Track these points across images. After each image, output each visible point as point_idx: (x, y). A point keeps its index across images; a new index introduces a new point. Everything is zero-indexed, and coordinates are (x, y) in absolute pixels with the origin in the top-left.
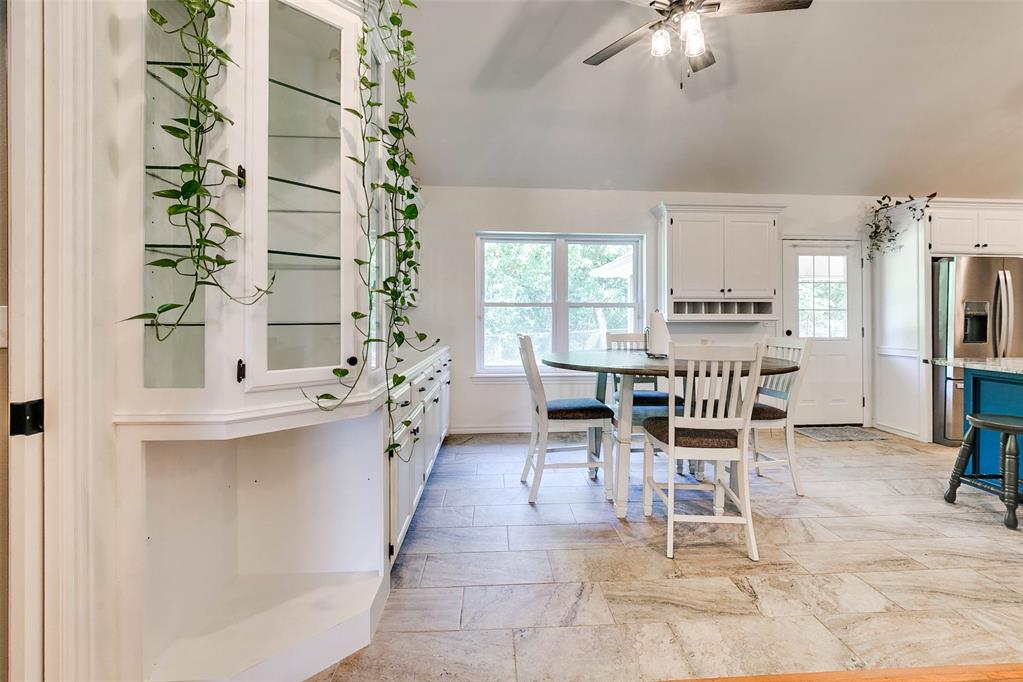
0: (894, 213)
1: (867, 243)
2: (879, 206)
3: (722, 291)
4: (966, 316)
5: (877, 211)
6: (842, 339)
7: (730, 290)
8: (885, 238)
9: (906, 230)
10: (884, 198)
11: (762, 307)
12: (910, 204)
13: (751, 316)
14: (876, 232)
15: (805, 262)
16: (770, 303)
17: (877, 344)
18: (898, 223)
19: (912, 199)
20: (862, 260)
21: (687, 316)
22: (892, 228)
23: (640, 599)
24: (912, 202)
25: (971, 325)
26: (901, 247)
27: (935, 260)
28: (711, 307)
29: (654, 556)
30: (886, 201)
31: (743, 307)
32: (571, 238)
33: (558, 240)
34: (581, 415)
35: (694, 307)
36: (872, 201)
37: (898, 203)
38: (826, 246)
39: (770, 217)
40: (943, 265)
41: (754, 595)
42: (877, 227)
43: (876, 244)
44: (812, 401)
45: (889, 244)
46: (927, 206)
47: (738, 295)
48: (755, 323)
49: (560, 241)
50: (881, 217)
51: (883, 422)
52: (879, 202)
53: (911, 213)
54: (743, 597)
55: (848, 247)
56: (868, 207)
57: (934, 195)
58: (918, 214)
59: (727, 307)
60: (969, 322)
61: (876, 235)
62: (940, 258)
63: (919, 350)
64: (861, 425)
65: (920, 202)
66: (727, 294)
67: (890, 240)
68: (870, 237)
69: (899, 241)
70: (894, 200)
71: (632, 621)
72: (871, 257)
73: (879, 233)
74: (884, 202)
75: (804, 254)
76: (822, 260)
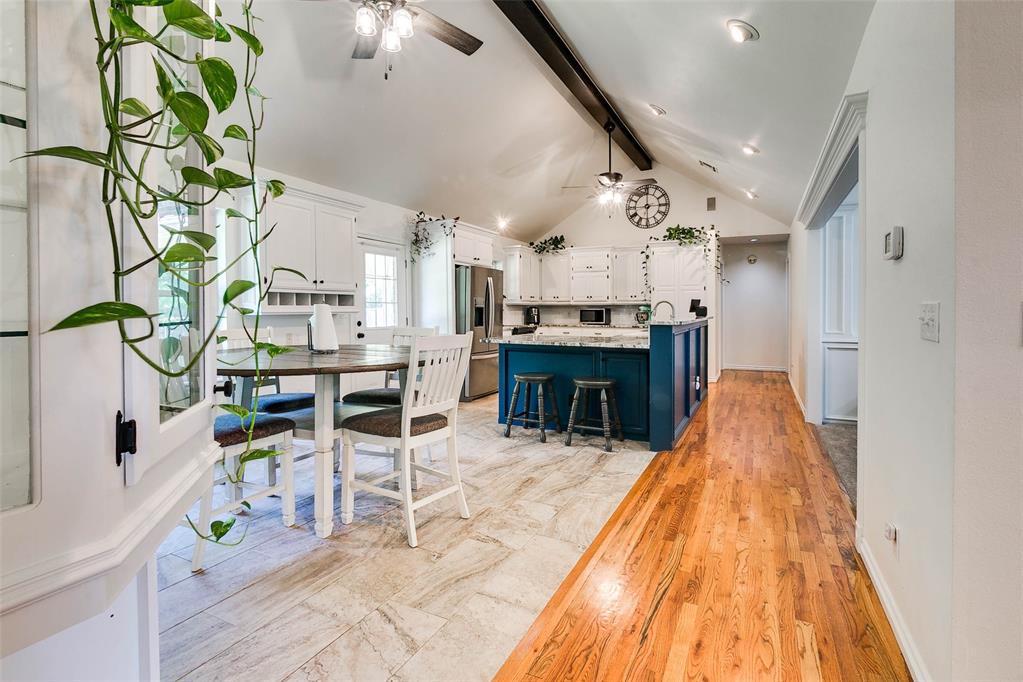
0: (429, 227)
1: (411, 248)
2: (418, 219)
3: (315, 282)
4: (475, 308)
5: (416, 223)
7: (322, 282)
8: (422, 246)
9: (438, 242)
10: (420, 214)
12: (440, 222)
13: (337, 308)
14: (416, 240)
15: (370, 259)
16: (353, 296)
18: (433, 235)
19: (443, 218)
20: (406, 261)
22: (428, 238)
23: (438, 590)
24: (443, 221)
25: (476, 314)
26: (434, 254)
27: (457, 266)
29: (402, 553)
30: (422, 216)
31: (330, 299)
36: (413, 214)
37: (431, 220)
38: (383, 247)
39: (352, 214)
40: (463, 271)
41: (495, 541)
42: (417, 235)
43: (417, 250)
45: (426, 251)
46: (453, 226)
47: (328, 287)
50: (419, 228)
52: (417, 216)
53: (443, 229)
54: (492, 546)
55: (397, 249)
56: (410, 219)
57: (457, 219)
58: (447, 231)
61: (416, 242)
62: (461, 266)
65: (450, 222)
66: (319, 285)
67: (426, 248)
68: (413, 243)
69: (433, 249)
70: (427, 216)
71: (456, 610)
72: (413, 261)
73: (418, 241)
75: (369, 252)
76: (381, 258)
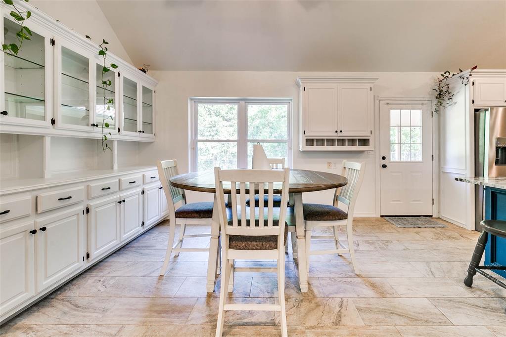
0: (451, 81)
1: (436, 101)
2: (443, 78)
3: (336, 132)
4: (497, 147)
5: (441, 81)
6: (419, 162)
8: (446, 98)
9: (458, 92)
10: (445, 73)
11: (364, 142)
12: (459, 75)
13: (357, 148)
14: (440, 94)
15: (394, 114)
16: (369, 139)
17: (442, 166)
18: (454, 88)
19: (462, 71)
20: (432, 112)
21: (315, 148)
22: (450, 91)
24: (462, 73)
25: (502, 153)
26: (455, 103)
27: (476, 110)
28: (331, 142)
31: (352, 142)
32: (248, 101)
33: (240, 102)
34: (196, 216)
35: (321, 142)
36: (438, 75)
37: (453, 75)
38: (408, 104)
39: (368, 86)
40: (482, 114)
42: (441, 91)
43: (440, 102)
44: (399, 201)
45: (448, 102)
46: (470, 75)
47: (347, 134)
48: (361, 152)
49: (243, 103)
50: (443, 85)
51: (445, 215)
52: (443, 75)
53: (461, 81)
55: (423, 104)
56: (436, 79)
57: (475, 68)
58: (465, 81)
59: (342, 142)
60: (500, 152)
61: (440, 96)
62: (480, 109)
63: (466, 169)
64: (431, 216)
65: (466, 73)
66: (340, 134)
67: (449, 99)
68: (437, 97)
69: (454, 99)
70: (451, 74)
73: (442, 95)
74: (446, 75)
75: (394, 109)
76: (405, 113)
